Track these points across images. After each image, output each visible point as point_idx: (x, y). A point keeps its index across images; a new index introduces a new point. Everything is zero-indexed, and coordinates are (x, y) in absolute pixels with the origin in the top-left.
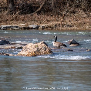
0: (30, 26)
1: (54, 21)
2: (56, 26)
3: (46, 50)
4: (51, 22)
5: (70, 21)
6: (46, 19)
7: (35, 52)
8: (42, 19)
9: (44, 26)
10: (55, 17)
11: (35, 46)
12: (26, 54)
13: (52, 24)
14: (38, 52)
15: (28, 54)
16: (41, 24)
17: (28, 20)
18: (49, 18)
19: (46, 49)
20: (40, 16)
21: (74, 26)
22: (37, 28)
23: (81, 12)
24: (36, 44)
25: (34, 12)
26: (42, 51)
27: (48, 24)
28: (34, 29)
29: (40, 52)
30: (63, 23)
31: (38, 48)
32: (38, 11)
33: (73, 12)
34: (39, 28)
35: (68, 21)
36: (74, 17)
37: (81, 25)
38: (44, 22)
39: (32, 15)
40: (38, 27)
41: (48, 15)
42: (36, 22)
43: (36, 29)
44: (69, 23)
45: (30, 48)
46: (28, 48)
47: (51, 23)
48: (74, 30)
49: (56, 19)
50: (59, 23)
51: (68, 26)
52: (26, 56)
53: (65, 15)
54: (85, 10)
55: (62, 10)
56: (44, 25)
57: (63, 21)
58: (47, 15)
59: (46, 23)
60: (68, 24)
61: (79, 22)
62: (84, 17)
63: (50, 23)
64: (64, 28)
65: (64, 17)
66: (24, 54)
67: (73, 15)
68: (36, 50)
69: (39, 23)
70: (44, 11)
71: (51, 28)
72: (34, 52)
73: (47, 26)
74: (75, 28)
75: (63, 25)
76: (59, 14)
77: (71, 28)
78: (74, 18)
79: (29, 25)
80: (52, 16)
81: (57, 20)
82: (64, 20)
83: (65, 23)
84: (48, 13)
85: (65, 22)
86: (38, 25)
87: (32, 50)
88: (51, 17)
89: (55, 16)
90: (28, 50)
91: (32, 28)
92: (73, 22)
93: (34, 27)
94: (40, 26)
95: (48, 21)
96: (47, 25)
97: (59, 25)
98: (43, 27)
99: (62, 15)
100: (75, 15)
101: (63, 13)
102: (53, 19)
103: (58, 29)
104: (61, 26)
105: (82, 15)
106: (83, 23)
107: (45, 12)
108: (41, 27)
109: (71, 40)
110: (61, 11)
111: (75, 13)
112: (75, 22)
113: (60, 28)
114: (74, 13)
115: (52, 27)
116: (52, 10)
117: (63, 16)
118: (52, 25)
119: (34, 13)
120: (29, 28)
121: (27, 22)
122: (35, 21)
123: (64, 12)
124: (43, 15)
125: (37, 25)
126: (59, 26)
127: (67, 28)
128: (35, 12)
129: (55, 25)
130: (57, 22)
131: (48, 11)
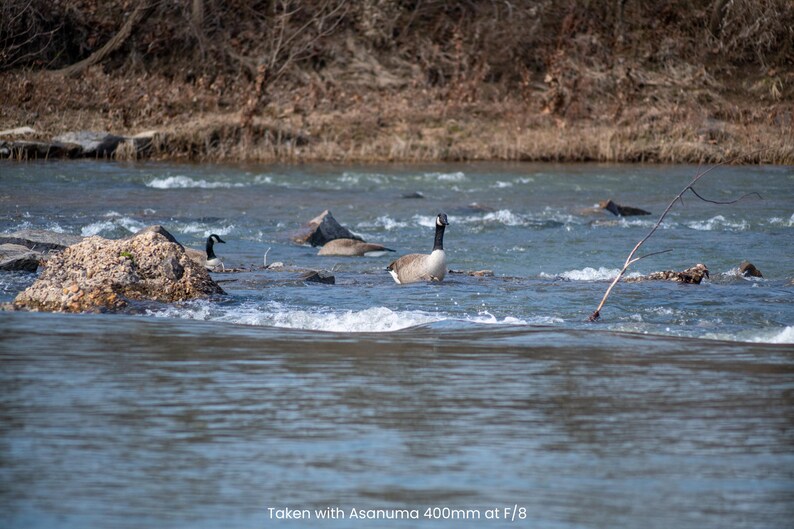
0: (67, 139)
1: (206, 110)
2: (216, 137)
3: (180, 276)
4: (185, 115)
5: (297, 111)
6: (156, 100)
7: (117, 287)
8: (132, 95)
9: (148, 140)
10: (208, 88)
11: (119, 254)
12: (64, 298)
13: (197, 125)
14: (135, 286)
15: (74, 297)
16: (127, 125)
17: (53, 103)
18: (175, 91)
19: (179, 272)
20: (121, 83)
21: (324, 136)
22: (106, 151)
23: (364, 60)
24: (124, 243)
25: (87, 54)
26: (157, 281)
27: (171, 129)
28: (92, 154)
29: (144, 289)
30: (256, 120)
31: (134, 266)
32: (113, 54)
33: (315, 59)
34: (120, 147)
35: (289, 110)
36: (323, 86)
37: (360, 132)
38: (149, 114)
39: (78, 76)
40: (114, 146)
41: (169, 76)
42: (98, 118)
43: (101, 156)
44: (291, 124)
45: (88, 264)
46: (79, 267)
47: (191, 124)
48: (321, 160)
49: (216, 99)
50: (236, 119)
51: (289, 138)
52: (66, 308)
53: (267, 74)
54: (381, 48)
55: (251, 48)
56: (149, 134)
57: (256, 112)
58: (166, 75)
59: (159, 123)
60: (287, 126)
61: (354, 114)
62: (381, 90)
63: (182, 121)
64: (264, 152)
65: (263, 86)
66: (51, 298)
67: (314, 73)
68: (120, 274)
69: (120, 122)
70: (143, 49)
71: (189, 153)
72: (109, 290)
73: (162, 137)
74: (328, 148)
75: (258, 134)
76: (231, 72)
77: (307, 149)
78: (319, 95)
79: (59, 132)
80: (190, 79)
81: (222, 105)
82: (265, 104)
83: (267, 121)
84: (166, 63)
85: (271, 113)
86: (114, 133)
87: (99, 278)
88: (189, 87)
89: (212, 82)
90: (74, 277)
91: (76, 153)
92: (315, 118)
93: (90, 145)
94: (123, 141)
95: (172, 110)
96: (163, 131)
97: (236, 134)
98: (139, 142)
99: (250, 76)
100: (324, 72)
101: (255, 64)
102: (201, 96)
103: (226, 158)
104: (246, 137)
105: (366, 77)
106: (374, 119)
107: (148, 58)
108: (131, 144)
109: (317, 220)
110: (246, 54)
111: (323, 64)
112: (328, 118)
113: (242, 149)
114: (318, 61)
115: (194, 146)
116: (191, 48)
117: (260, 79)
118: (196, 136)
119: (83, 64)
120: (57, 152)
121: (48, 114)
122: (93, 108)
123: (261, 60)
124: (138, 72)
125: (105, 134)
126: (237, 141)
127: (280, 149)
128: (94, 56)
129: (210, 131)
130: (221, 118)
131: (167, 53)
